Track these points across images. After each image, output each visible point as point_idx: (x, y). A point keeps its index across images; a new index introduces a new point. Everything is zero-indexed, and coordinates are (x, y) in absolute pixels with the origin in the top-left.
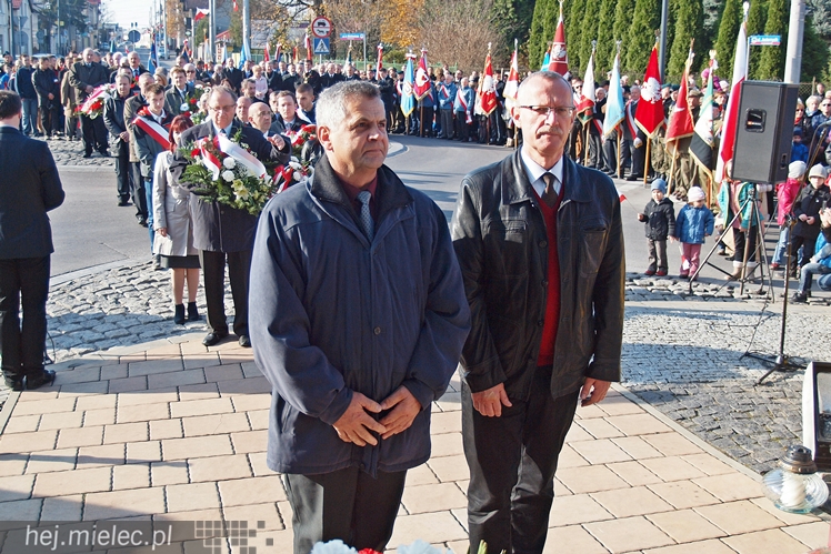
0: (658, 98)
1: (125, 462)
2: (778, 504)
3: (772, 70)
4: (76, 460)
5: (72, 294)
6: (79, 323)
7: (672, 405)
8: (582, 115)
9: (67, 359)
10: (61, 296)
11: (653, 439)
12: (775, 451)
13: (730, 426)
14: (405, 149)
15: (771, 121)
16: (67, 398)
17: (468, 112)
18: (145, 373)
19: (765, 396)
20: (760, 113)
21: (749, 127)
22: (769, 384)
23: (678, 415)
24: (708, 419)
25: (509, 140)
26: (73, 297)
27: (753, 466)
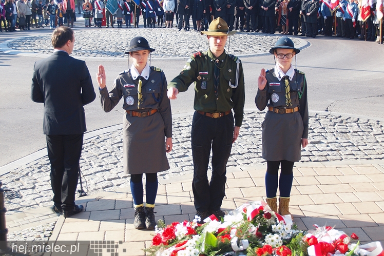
5: (99, 145)
6: (102, 166)
10: (92, 147)
14: (309, 44)
17: (353, 20)
26: (99, 148)
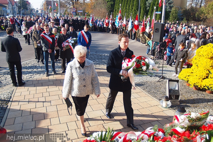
0: (138, 24)
1: (38, 102)
2: (162, 106)
3: (159, 18)
4: (29, 102)
7: (142, 87)
8: (124, 27)
9: (26, 80)
11: (139, 94)
12: (161, 95)
13: (153, 90)
15: (160, 31)
16: (26, 88)
17: (102, 27)
18: (42, 82)
19: (159, 84)
20: (158, 29)
22: (160, 82)
23: (143, 88)
24: (149, 89)
25: (110, 32)
27: (157, 98)
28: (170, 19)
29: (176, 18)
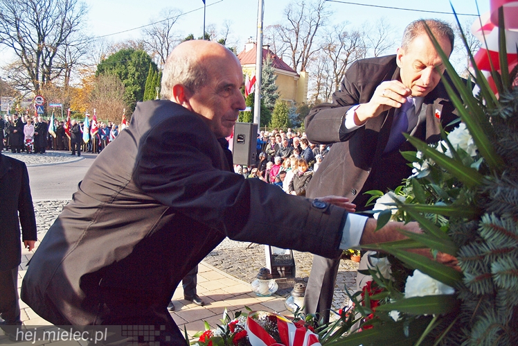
3: (249, 120)
13: (236, 266)
15: (247, 139)
19: (251, 253)
20: (243, 136)
21: (238, 142)
22: (252, 248)
23: (215, 263)
24: (227, 264)
27: (247, 280)
28: (273, 125)
29: (285, 122)
